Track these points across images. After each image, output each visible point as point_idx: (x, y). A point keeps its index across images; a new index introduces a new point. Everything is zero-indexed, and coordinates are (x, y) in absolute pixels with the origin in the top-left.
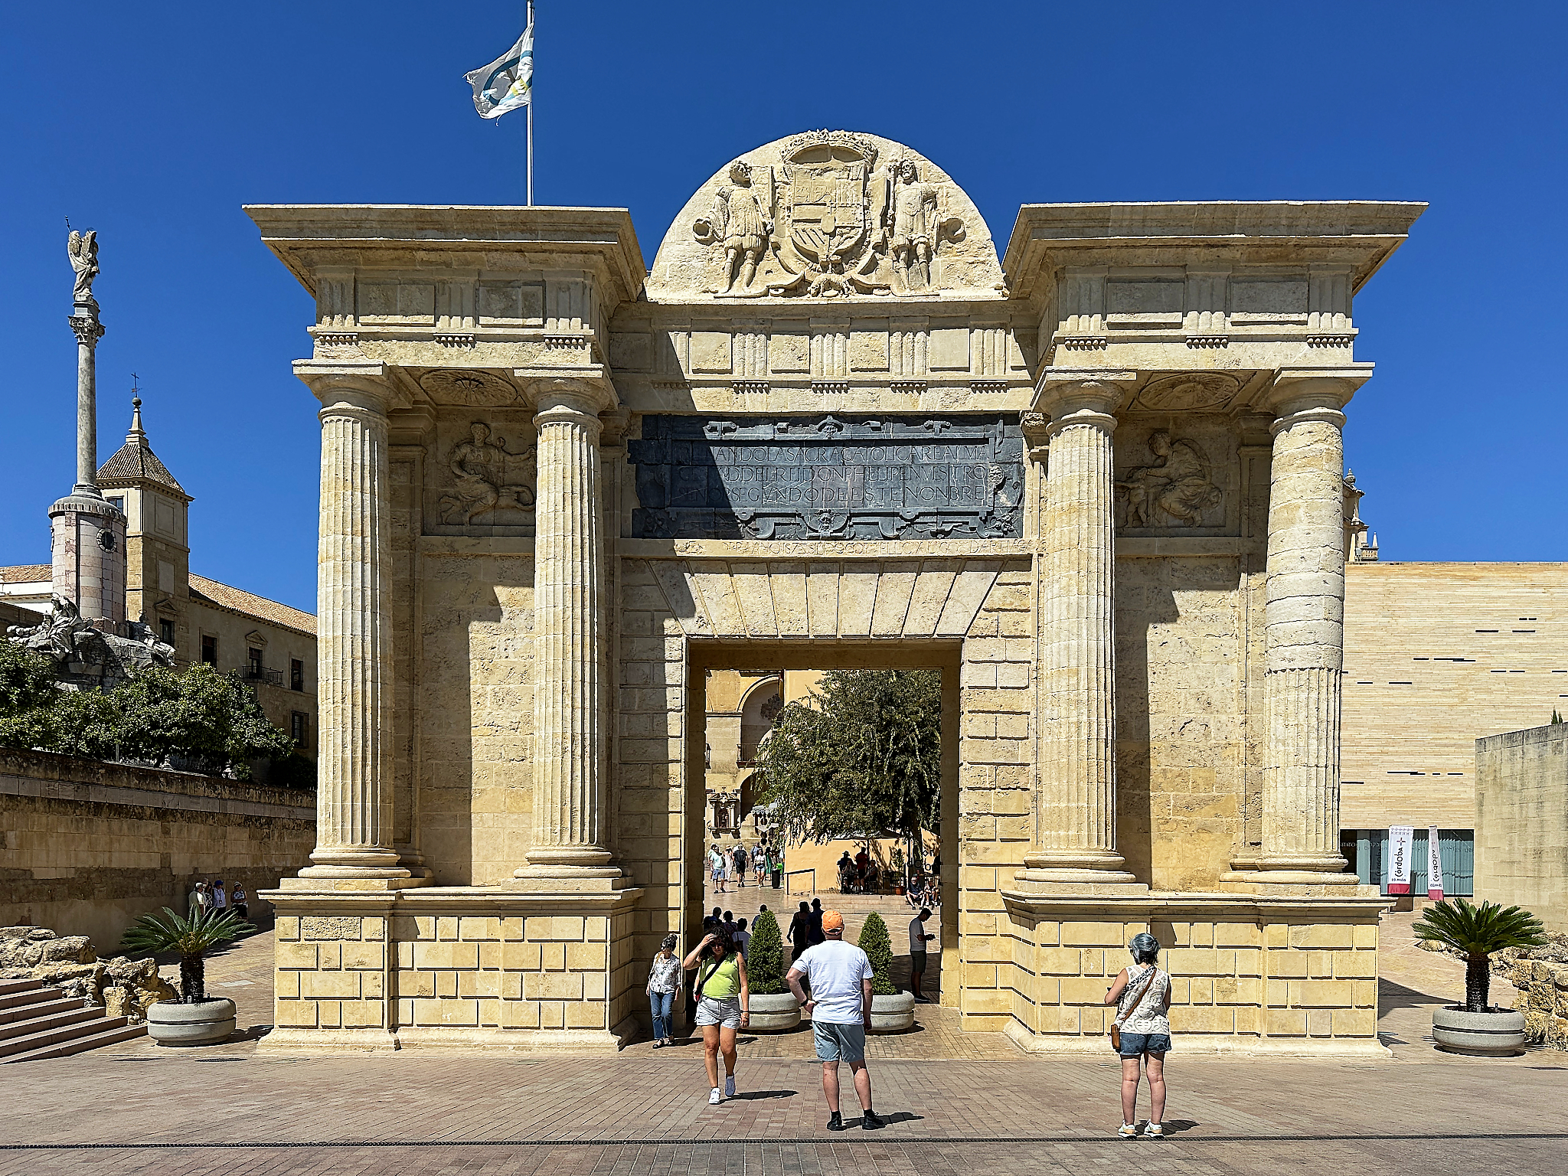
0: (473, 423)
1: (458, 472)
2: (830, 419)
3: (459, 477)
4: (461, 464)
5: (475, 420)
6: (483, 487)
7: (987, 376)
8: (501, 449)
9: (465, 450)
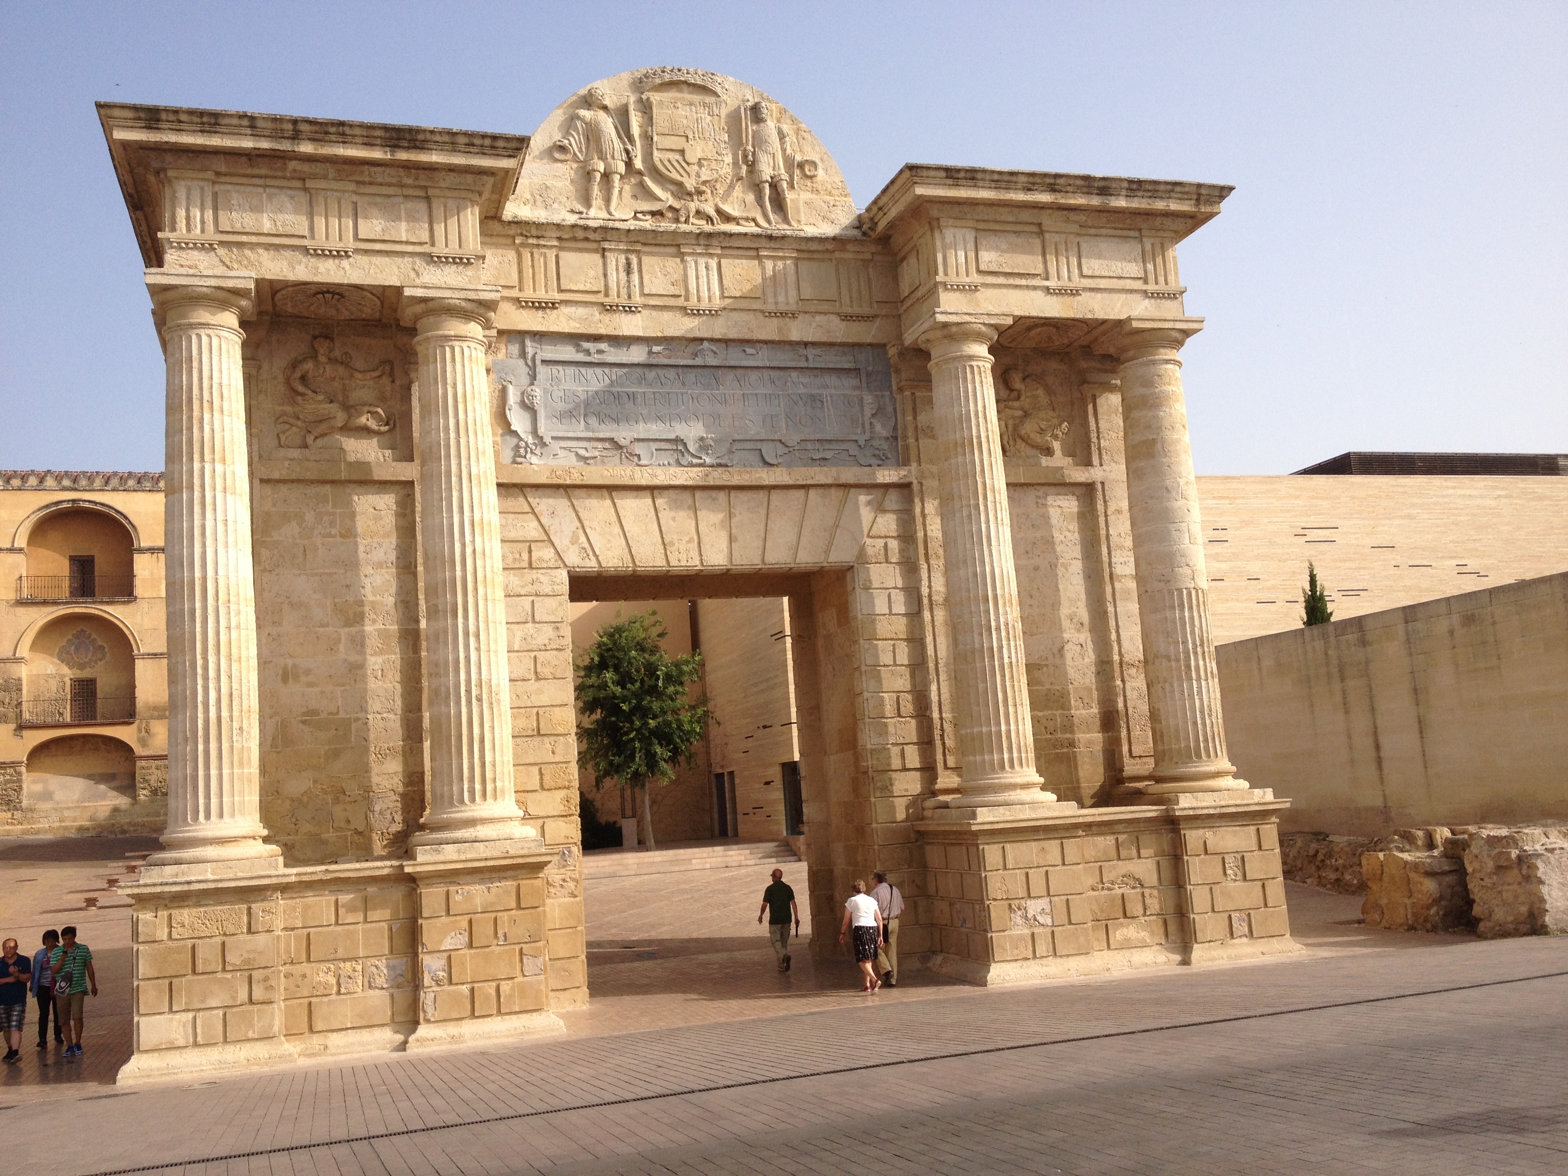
0: (315, 337)
1: (301, 389)
2: (706, 344)
3: (302, 395)
4: (303, 379)
5: (317, 333)
6: (334, 408)
7: (857, 310)
8: (346, 365)
9: (309, 366)
